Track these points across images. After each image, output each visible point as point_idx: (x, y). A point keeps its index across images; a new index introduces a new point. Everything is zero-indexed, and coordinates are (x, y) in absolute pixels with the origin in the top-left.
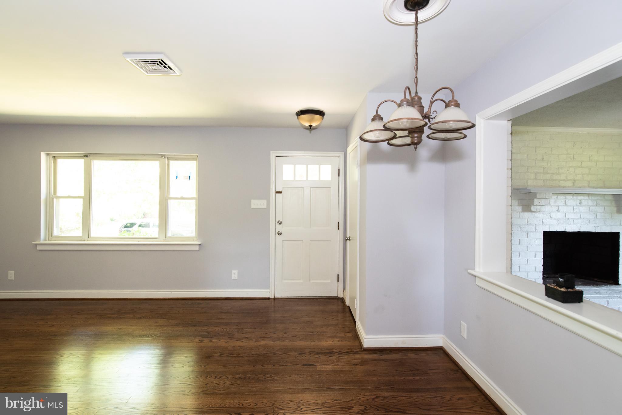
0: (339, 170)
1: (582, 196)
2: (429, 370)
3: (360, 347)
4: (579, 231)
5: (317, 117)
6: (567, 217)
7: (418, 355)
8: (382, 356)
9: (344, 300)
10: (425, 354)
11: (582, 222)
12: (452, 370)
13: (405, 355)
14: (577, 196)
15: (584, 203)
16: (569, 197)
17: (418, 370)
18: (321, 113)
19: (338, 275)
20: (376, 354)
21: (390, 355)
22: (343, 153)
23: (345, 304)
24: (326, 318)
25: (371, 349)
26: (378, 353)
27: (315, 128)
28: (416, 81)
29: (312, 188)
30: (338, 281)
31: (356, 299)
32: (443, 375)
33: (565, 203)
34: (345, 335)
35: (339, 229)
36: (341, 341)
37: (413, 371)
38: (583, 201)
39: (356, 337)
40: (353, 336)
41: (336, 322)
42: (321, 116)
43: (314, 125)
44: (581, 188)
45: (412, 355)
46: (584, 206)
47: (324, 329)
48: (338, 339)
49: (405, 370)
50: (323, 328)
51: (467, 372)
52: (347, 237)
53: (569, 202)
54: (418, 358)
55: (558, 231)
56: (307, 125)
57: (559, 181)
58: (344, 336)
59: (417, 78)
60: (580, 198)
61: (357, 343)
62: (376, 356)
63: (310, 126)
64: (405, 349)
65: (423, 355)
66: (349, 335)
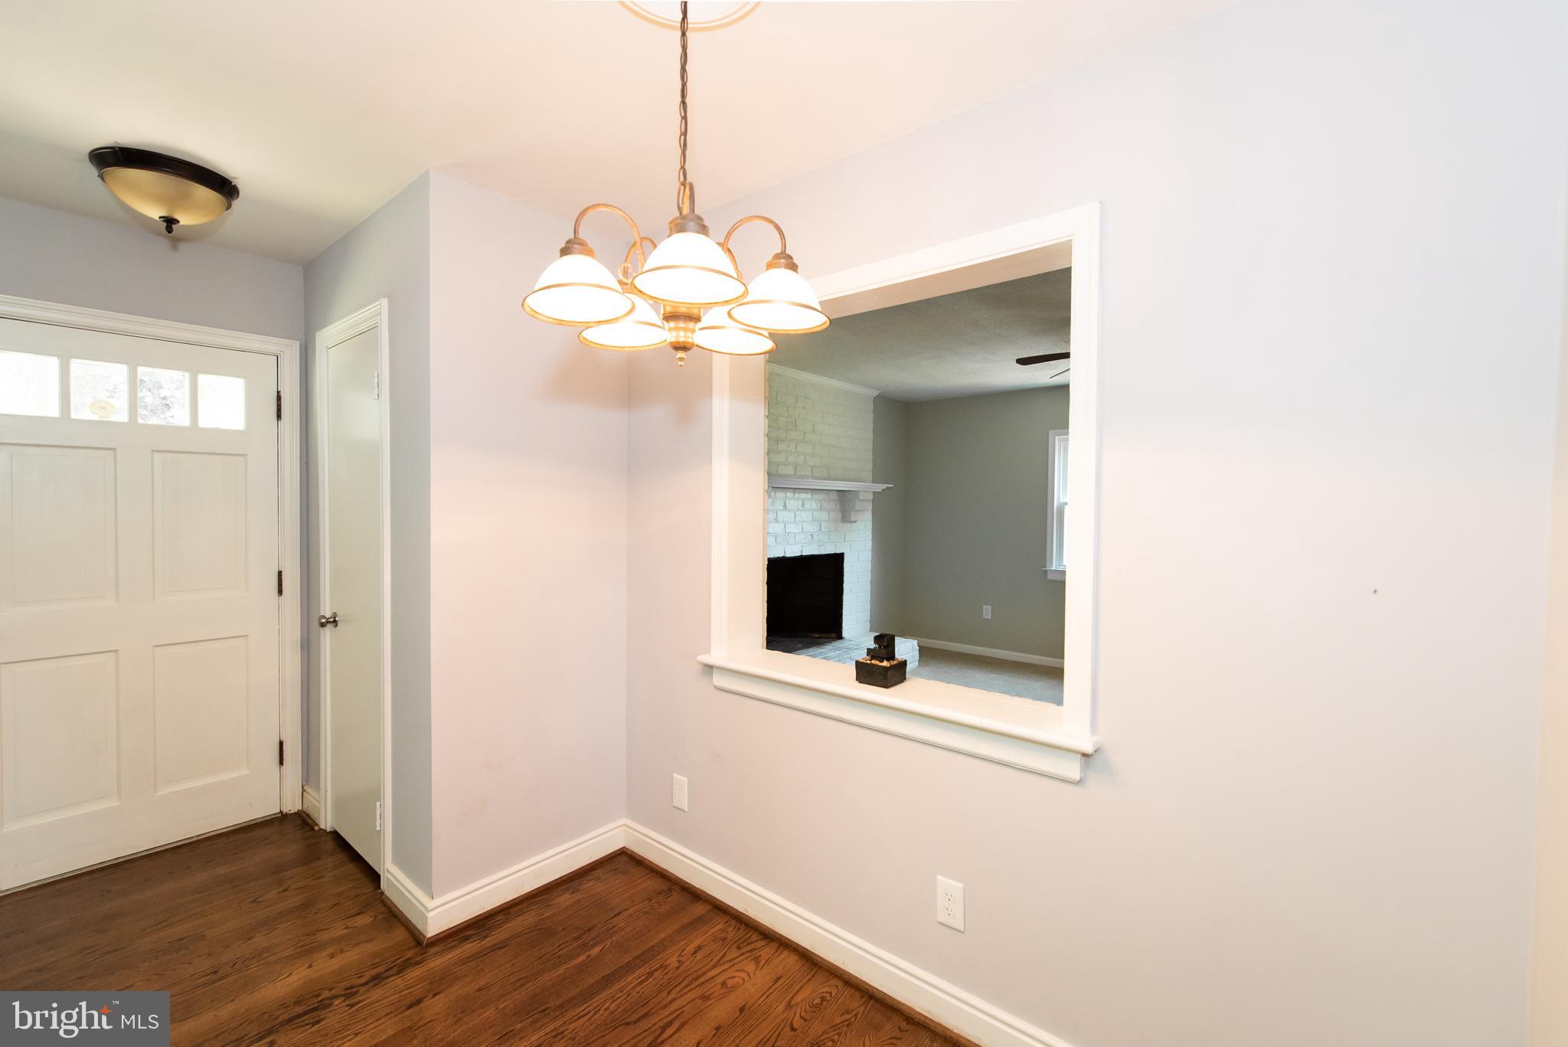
0: (279, 398)
1: (804, 493)
2: (615, 916)
3: (414, 943)
4: (801, 556)
5: (203, 193)
6: (787, 531)
7: (578, 890)
8: (486, 937)
9: (308, 815)
10: (591, 883)
11: (805, 539)
12: (660, 893)
13: (548, 906)
14: (800, 493)
15: (807, 505)
16: (790, 494)
17: (589, 930)
18: (224, 187)
19: (281, 744)
20: (468, 942)
21: (510, 925)
22: (296, 346)
23: (316, 828)
24: (253, 901)
25: (452, 930)
26: (471, 936)
27: (195, 235)
28: (682, 179)
29: (156, 455)
30: (281, 762)
31: (378, 803)
32: (648, 912)
33: (785, 506)
34: (347, 928)
35: (280, 592)
36: (342, 951)
37: (578, 938)
38: (806, 502)
39: (393, 917)
40: (380, 917)
41: (301, 897)
42: (218, 195)
43: (185, 219)
44: (803, 478)
45: (564, 899)
46: (808, 510)
47: (260, 940)
48: (330, 950)
49: (560, 945)
50: (254, 940)
51: (690, 884)
52: (324, 617)
53: (791, 504)
54: (579, 900)
55: (776, 556)
56: (155, 212)
57: (778, 465)
58: (345, 931)
59: (684, 170)
60: (803, 496)
61: (400, 934)
62: (470, 947)
63: (170, 222)
64: (540, 892)
65: (588, 885)
66: (364, 920)
